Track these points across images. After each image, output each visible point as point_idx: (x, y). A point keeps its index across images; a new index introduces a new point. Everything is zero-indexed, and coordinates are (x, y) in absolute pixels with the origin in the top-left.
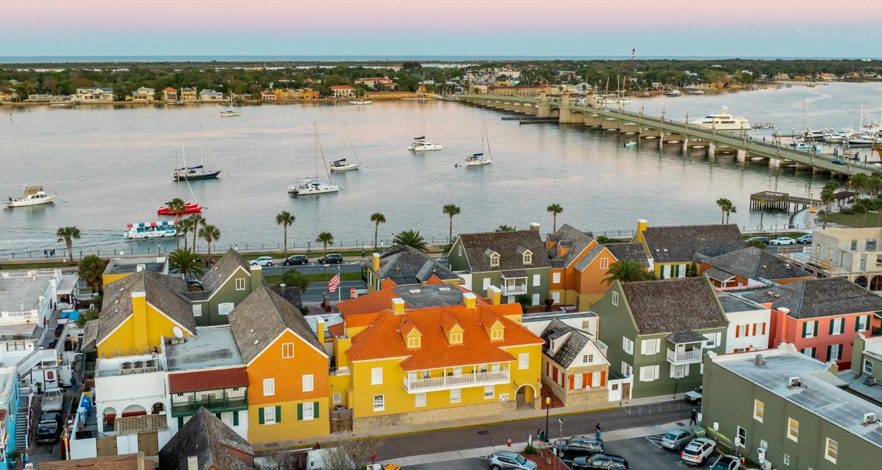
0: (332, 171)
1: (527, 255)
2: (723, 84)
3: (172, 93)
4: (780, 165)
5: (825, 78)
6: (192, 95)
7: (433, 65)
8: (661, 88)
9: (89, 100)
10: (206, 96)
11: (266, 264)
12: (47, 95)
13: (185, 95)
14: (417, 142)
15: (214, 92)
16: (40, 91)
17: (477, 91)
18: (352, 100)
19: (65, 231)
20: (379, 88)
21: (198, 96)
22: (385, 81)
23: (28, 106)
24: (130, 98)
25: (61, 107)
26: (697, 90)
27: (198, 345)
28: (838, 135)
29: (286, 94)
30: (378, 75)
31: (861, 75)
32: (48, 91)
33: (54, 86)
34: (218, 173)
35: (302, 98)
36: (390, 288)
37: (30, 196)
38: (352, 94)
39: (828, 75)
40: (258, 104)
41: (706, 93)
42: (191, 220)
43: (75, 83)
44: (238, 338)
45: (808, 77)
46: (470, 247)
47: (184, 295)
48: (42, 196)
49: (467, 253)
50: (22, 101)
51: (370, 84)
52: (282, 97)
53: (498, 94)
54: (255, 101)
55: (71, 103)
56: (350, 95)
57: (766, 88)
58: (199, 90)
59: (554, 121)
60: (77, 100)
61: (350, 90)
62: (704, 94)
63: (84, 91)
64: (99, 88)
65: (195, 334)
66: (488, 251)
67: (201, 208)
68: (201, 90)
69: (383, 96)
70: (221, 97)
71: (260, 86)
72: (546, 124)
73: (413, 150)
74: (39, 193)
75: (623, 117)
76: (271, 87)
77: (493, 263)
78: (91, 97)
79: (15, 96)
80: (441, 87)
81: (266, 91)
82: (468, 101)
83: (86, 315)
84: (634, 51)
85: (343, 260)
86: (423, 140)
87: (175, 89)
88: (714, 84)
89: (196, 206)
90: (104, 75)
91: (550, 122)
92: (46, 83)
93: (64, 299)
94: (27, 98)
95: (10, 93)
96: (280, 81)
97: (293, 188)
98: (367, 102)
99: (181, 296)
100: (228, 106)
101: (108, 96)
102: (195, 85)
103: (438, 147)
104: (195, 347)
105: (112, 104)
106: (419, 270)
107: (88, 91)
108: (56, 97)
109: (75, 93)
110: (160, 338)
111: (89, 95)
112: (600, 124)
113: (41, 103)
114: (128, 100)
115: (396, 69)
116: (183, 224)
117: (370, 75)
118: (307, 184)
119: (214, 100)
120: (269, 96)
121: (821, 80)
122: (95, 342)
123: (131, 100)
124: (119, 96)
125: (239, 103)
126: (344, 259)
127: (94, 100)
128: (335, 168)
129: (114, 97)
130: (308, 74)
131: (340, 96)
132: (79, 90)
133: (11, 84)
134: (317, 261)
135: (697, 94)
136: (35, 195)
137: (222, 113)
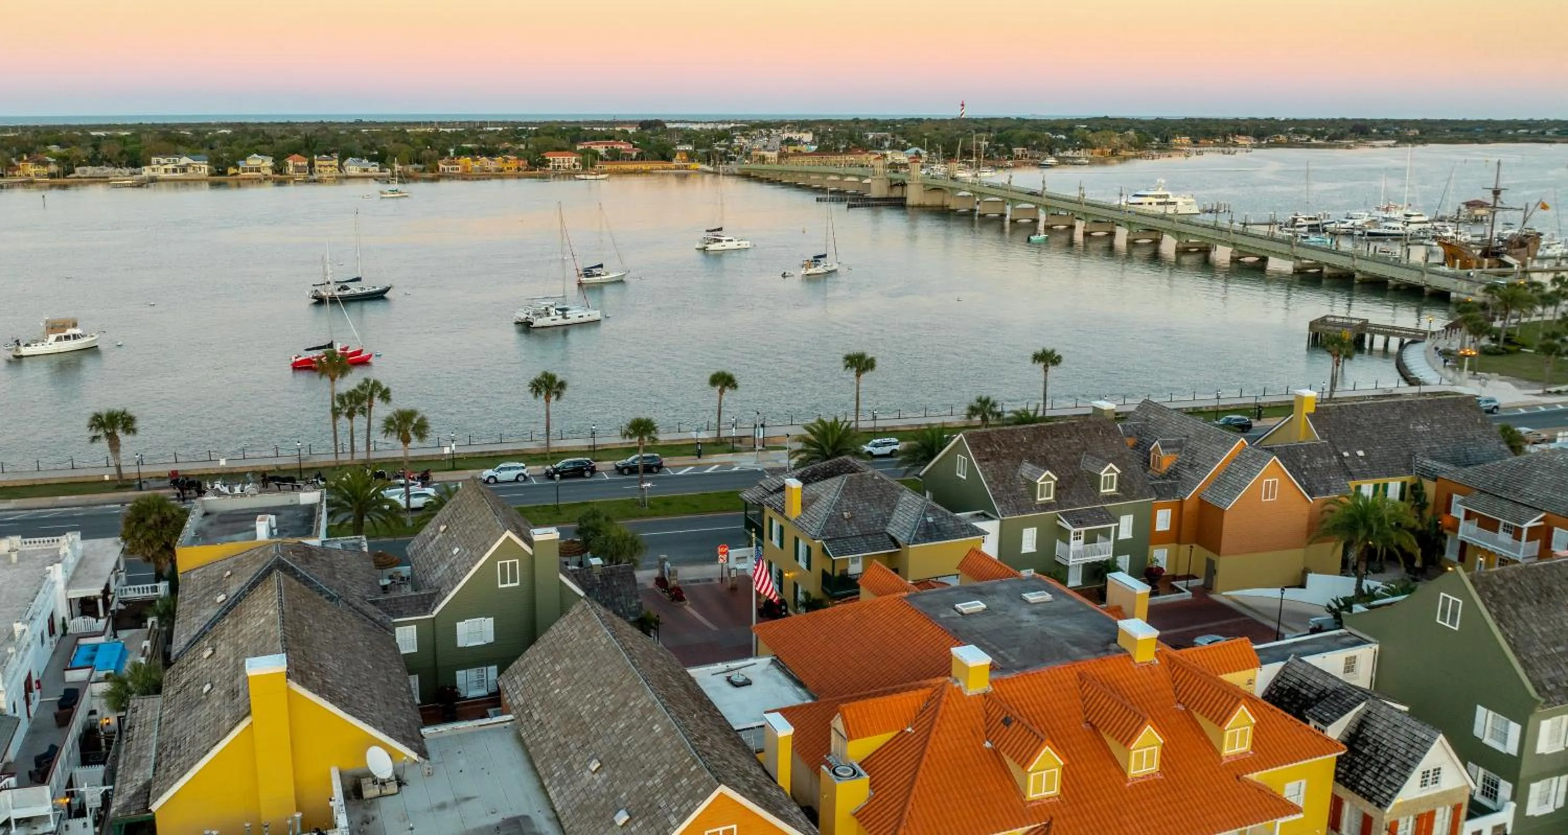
0: (580, 284)
1: (1108, 475)
2: (1110, 150)
3: (300, 164)
4: (1294, 269)
5: (1241, 142)
6: (331, 166)
7: (682, 126)
8: (1026, 156)
9: (171, 175)
10: (353, 167)
11: (514, 478)
12: (104, 167)
13: (320, 166)
14: (711, 235)
15: (365, 161)
16: (94, 161)
17: (763, 159)
18: (578, 173)
19: (104, 420)
20: (615, 156)
21: (341, 167)
22: (622, 146)
23: (76, 184)
24: (235, 171)
25: (125, 186)
26: (1080, 158)
27: (437, 801)
28: (1345, 223)
29: (476, 165)
30: (609, 138)
31: (1289, 138)
32: (108, 161)
33: (116, 153)
34: (387, 290)
35: (501, 170)
36: (898, 595)
37: (53, 337)
38: (577, 164)
39: (1244, 138)
40: (433, 180)
41: (1092, 163)
42: (362, 392)
43: (148, 149)
44: (550, 775)
45: (1218, 140)
46: (987, 460)
47: (374, 603)
48: (75, 337)
49: (985, 475)
50: (64, 176)
51: (601, 149)
52: (470, 169)
53: (794, 164)
54: (429, 175)
55: (141, 180)
56: (574, 166)
57: (1169, 156)
58: (343, 158)
59: (898, 204)
60: (153, 174)
61: (574, 158)
62: (1089, 164)
63: (162, 161)
64: (186, 156)
65: (423, 753)
66: (1026, 469)
67: (370, 356)
68: (345, 159)
69: (623, 167)
70: (377, 169)
71: (436, 152)
72: (882, 208)
73: (704, 249)
74: (70, 331)
75: (1013, 195)
76: (452, 154)
77: (1042, 496)
78: (174, 171)
79: (53, 168)
80: (708, 154)
81: (446, 159)
82: (752, 174)
83: (131, 678)
84: (963, 105)
85: (664, 464)
86: (718, 233)
87: (305, 156)
88: (1098, 150)
89: (359, 352)
90: (195, 138)
91: (890, 205)
92: (104, 150)
93: (87, 607)
94: (73, 172)
95: (46, 164)
96: (464, 145)
97: (523, 316)
98: (600, 176)
99: (370, 609)
100: (388, 182)
101: (200, 168)
102: (336, 151)
103: (744, 244)
104: (431, 810)
105: (207, 180)
106: (890, 514)
107: (169, 161)
108: (119, 170)
109: (149, 163)
110: (329, 773)
111: (171, 166)
112: (971, 207)
113: (94, 180)
114: (233, 175)
115: (631, 130)
116: (347, 401)
117: (596, 137)
118: (547, 309)
119: (366, 174)
120: (450, 167)
121: (1235, 145)
122: (146, 793)
123: (236, 174)
124: (217, 168)
125: (405, 178)
126: (666, 461)
127: (179, 175)
128: (584, 279)
129: (209, 170)
130: (502, 136)
131: (559, 166)
132: (154, 159)
133: (49, 151)
134: (613, 467)
135: (1080, 164)
136: (63, 334)
137: (382, 193)
